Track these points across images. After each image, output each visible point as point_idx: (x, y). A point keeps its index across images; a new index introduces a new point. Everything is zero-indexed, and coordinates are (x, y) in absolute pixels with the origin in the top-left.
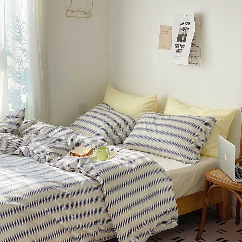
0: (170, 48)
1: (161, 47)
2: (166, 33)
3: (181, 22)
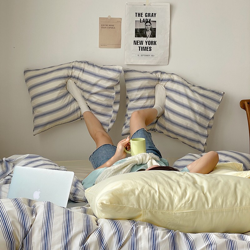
0: (118, 46)
1: (102, 45)
2: (112, 27)
3: (136, 13)
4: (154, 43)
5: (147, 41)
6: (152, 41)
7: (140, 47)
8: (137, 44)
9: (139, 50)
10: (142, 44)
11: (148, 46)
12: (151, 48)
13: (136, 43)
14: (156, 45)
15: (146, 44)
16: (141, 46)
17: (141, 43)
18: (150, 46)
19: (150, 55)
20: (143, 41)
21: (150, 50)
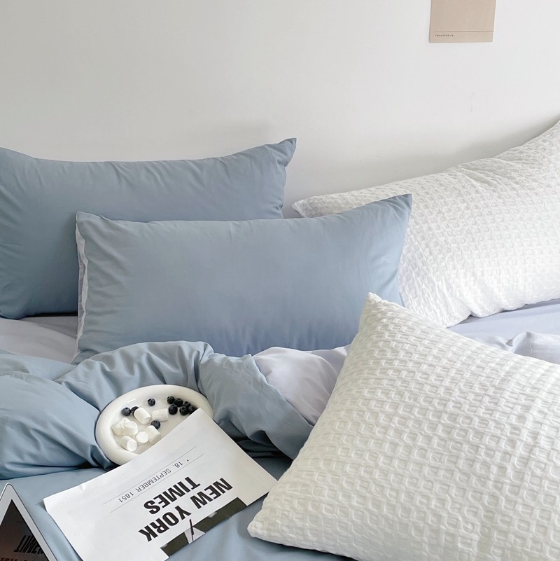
4: (155, 530)
5: (183, 518)
6: (166, 528)
7: (195, 486)
8: (210, 487)
9: (188, 479)
10: (194, 498)
11: (171, 508)
12: (152, 512)
13: (219, 487)
14: (142, 531)
15: (178, 508)
16: (194, 492)
17: (199, 501)
18: (160, 515)
19: (136, 493)
20: (199, 507)
21: (149, 505)
